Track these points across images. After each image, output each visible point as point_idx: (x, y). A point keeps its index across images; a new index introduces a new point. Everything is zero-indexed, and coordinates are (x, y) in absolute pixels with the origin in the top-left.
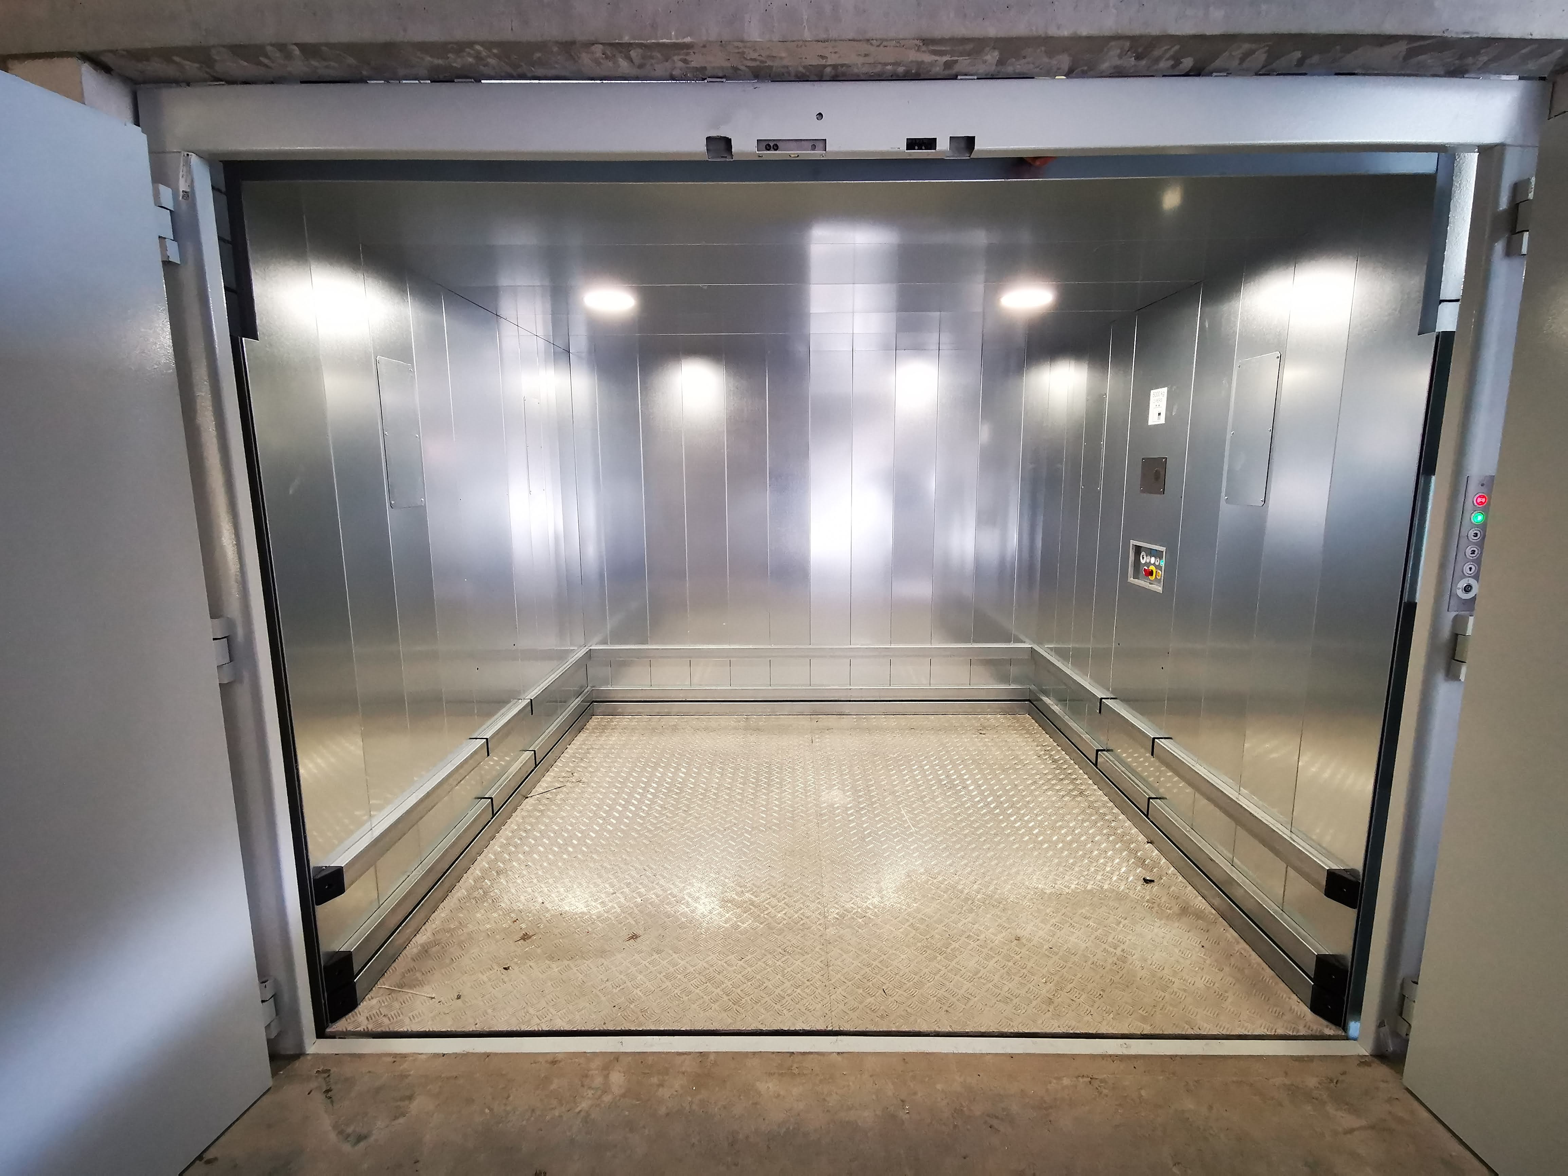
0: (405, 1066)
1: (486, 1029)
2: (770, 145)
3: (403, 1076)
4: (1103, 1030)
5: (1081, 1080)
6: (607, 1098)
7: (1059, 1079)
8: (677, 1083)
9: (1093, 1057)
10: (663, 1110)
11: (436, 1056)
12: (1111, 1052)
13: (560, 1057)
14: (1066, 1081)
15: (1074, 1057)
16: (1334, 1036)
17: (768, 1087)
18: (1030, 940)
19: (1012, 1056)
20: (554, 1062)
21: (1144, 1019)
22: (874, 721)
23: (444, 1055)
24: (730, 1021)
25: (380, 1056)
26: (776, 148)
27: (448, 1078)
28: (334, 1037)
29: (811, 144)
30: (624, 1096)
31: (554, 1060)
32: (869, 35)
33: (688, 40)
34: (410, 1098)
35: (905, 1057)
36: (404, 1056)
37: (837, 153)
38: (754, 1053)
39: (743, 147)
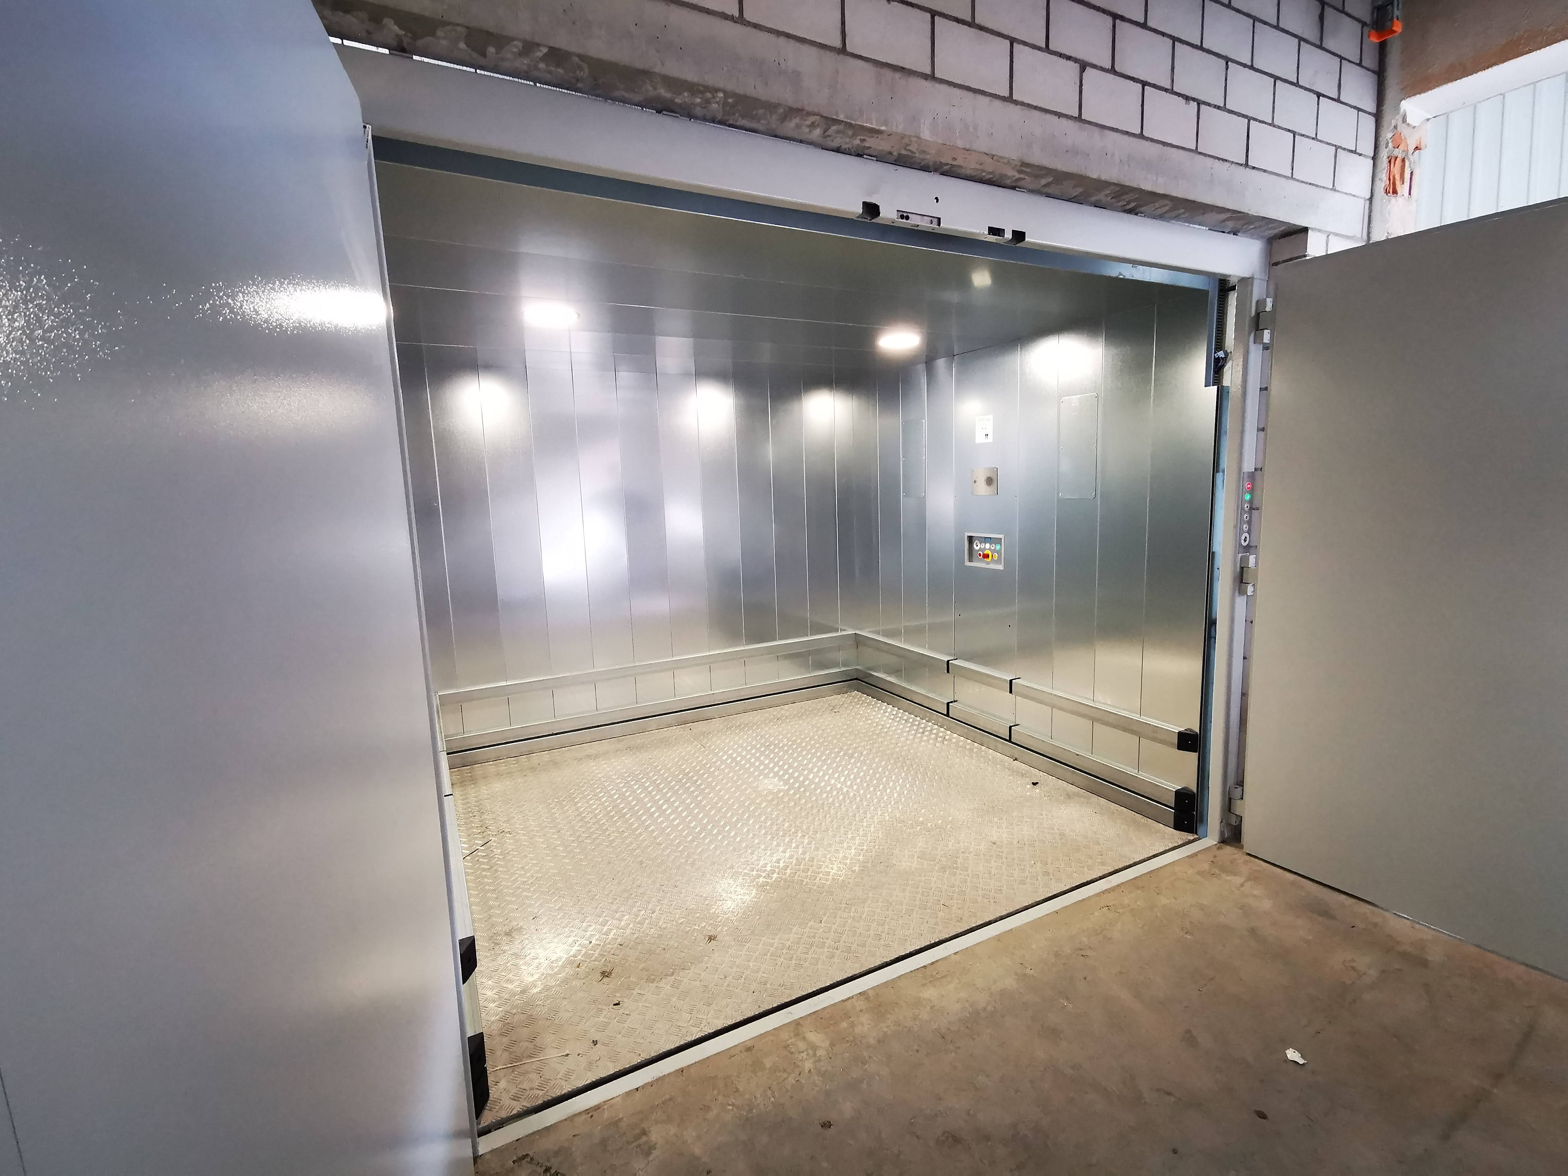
0: (606, 1115)
1: (653, 1054)
2: (904, 216)
3: (616, 1123)
5: (1102, 911)
6: (821, 1053)
8: (864, 1019)
10: (872, 1041)
11: (628, 1094)
13: (749, 1044)
14: (1096, 914)
15: (1088, 899)
16: (1192, 840)
17: (930, 993)
18: (1002, 842)
20: (749, 1049)
23: (637, 1089)
25: (571, 1118)
26: (907, 218)
27: (664, 1103)
30: (832, 1045)
34: (644, 1133)
36: (597, 1108)
38: (899, 977)
39: (888, 213)
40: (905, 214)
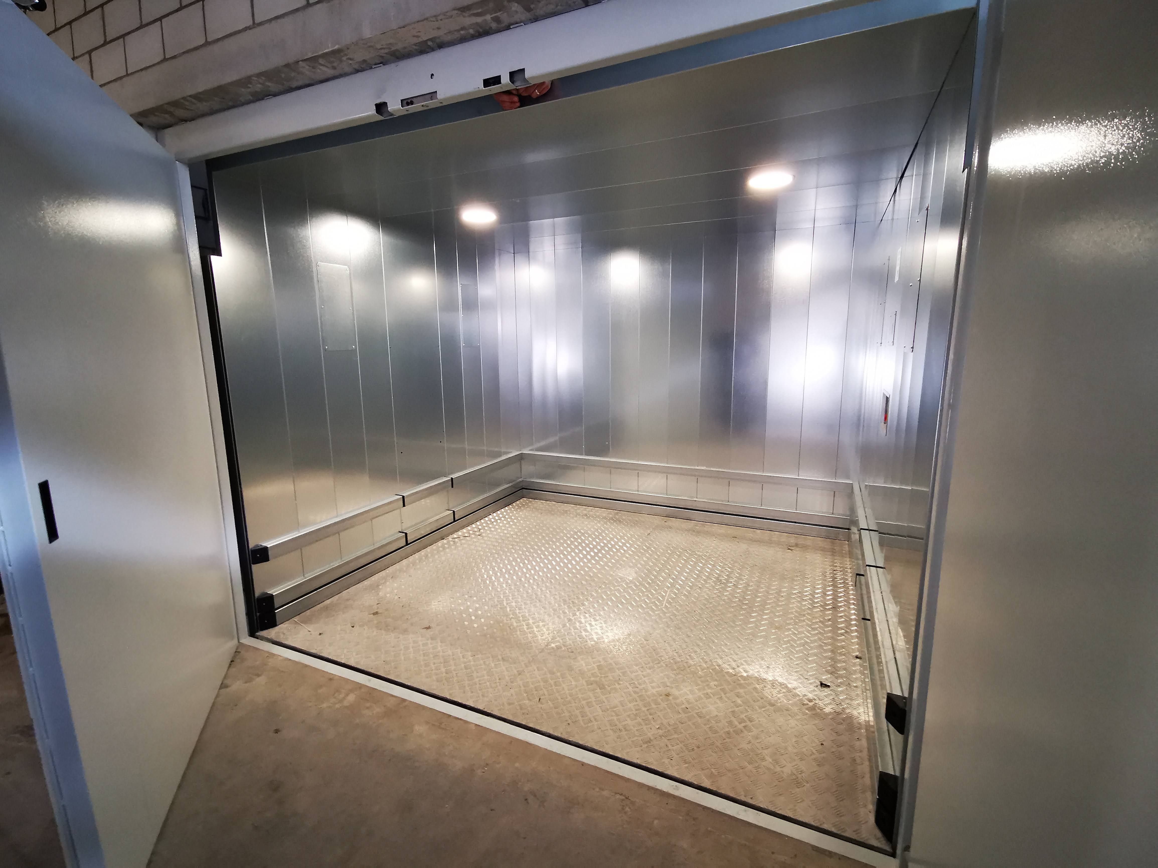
2: (407, 102)
3: (265, 664)
4: (669, 772)
5: (618, 796)
6: (337, 706)
7: (602, 789)
8: (378, 710)
9: (641, 785)
10: (357, 721)
12: (659, 787)
14: (605, 793)
15: (628, 780)
16: (877, 848)
18: (676, 698)
19: (583, 764)
21: (711, 776)
22: (708, 527)
24: (435, 687)
26: (412, 103)
28: (258, 638)
29: (430, 96)
31: (331, 678)
32: (427, 15)
33: (336, 47)
34: (258, 675)
35: (513, 741)
36: (274, 655)
37: (445, 99)
39: (394, 106)
40: (409, 101)
